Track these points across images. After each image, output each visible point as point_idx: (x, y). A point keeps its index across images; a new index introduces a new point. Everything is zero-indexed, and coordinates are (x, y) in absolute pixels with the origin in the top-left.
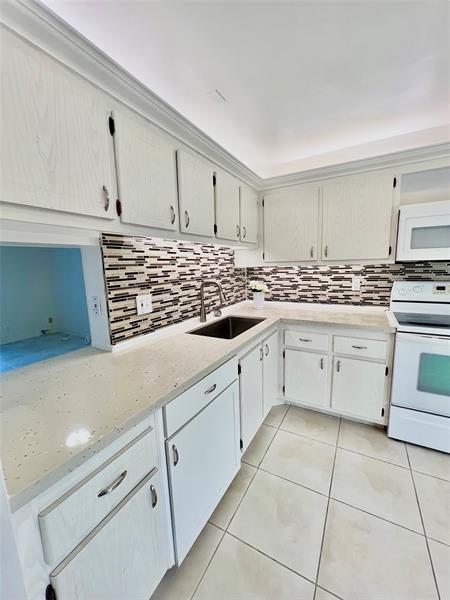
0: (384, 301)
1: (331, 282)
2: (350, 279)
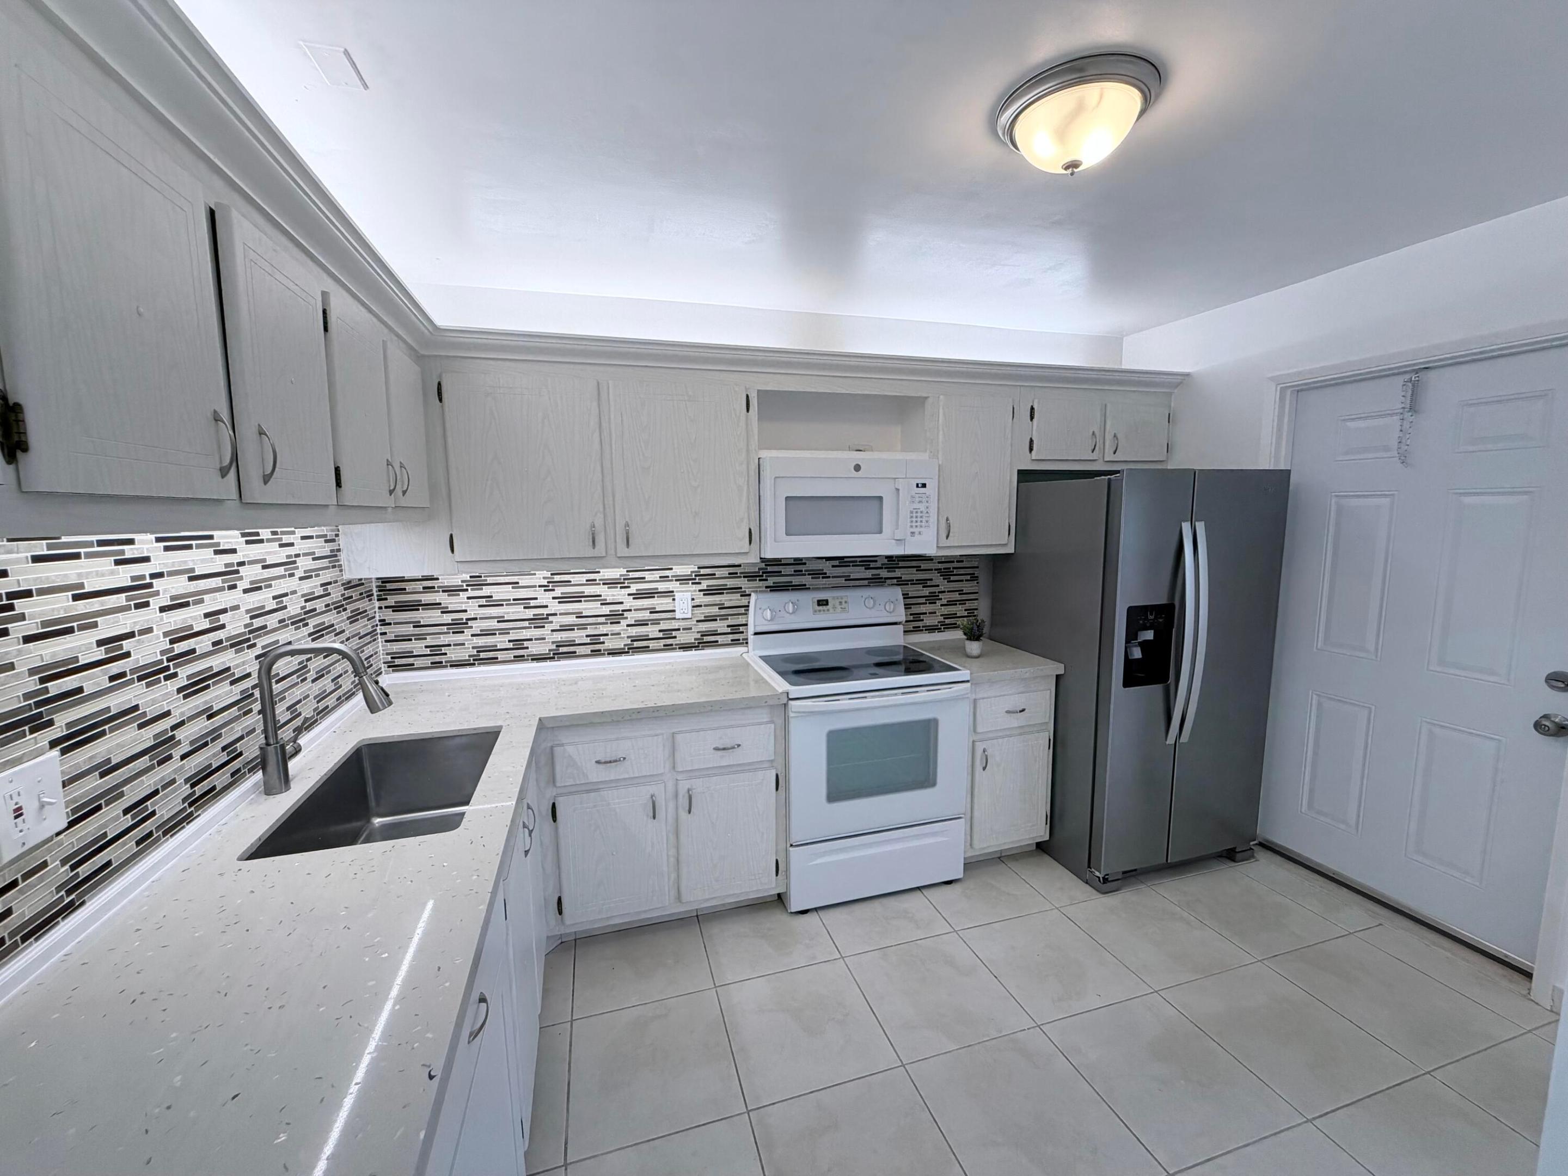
0: (737, 635)
1: (629, 603)
2: (669, 593)
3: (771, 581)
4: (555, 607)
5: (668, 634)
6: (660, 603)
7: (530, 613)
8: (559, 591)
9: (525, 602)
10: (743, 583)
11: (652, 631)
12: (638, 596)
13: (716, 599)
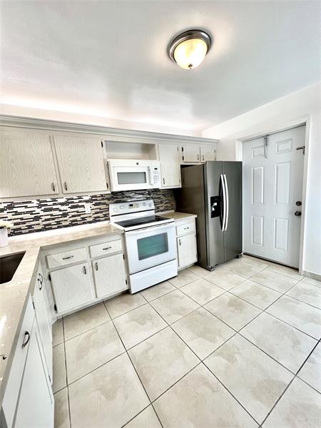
1: (69, 210)
2: (83, 206)
3: (115, 200)
4: (42, 213)
5: (83, 219)
6: (80, 209)
7: (33, 216)
8: (43, 208)
9: (31, 213)
10: (106, 201)
11: (78, 218)
12: (72, 207)
13: (98, 207)
